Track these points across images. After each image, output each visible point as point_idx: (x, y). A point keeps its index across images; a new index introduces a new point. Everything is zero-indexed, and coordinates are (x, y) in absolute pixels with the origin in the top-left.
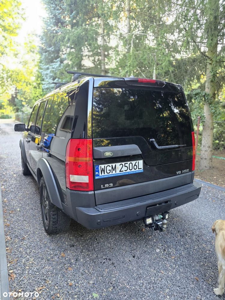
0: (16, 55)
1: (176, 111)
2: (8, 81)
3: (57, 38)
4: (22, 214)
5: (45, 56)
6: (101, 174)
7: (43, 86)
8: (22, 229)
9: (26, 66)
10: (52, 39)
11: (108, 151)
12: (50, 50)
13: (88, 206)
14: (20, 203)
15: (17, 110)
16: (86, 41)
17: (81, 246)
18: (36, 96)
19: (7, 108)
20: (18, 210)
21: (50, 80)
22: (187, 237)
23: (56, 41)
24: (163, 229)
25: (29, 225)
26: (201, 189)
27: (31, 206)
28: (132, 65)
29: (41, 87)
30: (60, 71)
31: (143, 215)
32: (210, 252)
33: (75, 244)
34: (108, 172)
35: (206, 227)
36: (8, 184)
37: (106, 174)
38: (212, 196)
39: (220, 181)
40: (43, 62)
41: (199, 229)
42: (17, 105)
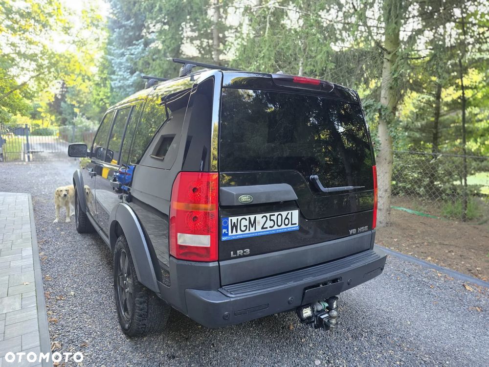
0: (67, 29)
1: (341, 129)
2: (50, 72)
3: (140, 6)
4: (79, 301)
5: (119, 33)
6: (232, 233)
7: (112, 83)
8: (81, 329)
9: (84, 49)
10: (131, 7)
11: (244, 194)
12: (127, 24)
13: (207, 288)
14: (75, 282)
15: (64, 122)
16: (189, 14)
17: (186, 356)
18: (100, 99)
19: (46, 117)
20: (72, 293)
21: (126, 73)
22: (362, 339)
23: (140, 10)
24: (331, 326)
25: (93, 321)
26: (386, 259)
27: (95, 287)
28: (268, 56)
29: (108, 86)
30: (143, 60)
31: (298, 303)
32: (402, 363)
33: (177, 354)
34: (244, 228)
35: (391, 321)
36: (51, 248)
37: (239, 232)
38: (396, 270)
39: (404, 245)
40: (114, 44)
41: (381, 324)
42: (64, 112)
